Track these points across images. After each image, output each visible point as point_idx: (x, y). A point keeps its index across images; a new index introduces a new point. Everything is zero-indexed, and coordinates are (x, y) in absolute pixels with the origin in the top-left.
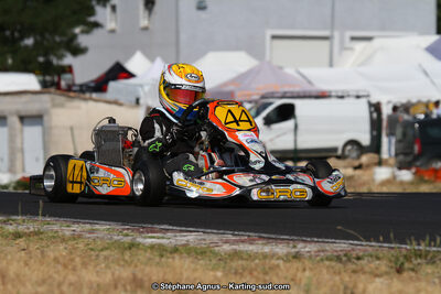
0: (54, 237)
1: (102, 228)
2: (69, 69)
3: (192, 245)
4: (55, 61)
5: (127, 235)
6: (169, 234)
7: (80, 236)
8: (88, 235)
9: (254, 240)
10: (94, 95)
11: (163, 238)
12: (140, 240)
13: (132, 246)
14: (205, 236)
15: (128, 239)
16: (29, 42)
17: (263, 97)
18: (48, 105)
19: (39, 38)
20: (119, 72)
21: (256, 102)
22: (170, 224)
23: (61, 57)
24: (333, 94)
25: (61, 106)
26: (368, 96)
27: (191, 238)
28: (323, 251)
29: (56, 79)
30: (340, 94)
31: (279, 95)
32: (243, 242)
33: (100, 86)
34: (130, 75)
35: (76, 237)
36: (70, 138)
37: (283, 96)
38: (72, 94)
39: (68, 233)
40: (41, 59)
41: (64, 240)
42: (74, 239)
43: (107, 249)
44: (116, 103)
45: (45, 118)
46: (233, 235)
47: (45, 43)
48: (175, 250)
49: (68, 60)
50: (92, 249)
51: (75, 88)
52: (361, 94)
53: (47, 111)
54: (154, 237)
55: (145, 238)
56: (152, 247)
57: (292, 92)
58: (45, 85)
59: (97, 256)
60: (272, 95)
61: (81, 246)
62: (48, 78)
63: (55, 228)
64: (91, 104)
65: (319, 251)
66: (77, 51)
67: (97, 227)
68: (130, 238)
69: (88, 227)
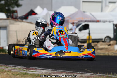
0: (3, 71)
1: (18, 68)
2: (16, 11)
3: (43, 74)
4: (11, 9)
5: (24, 71)
6: (37, 70)
7: (10, 71)
8: (13, 71)
9: (62, 73)
10: (24, 20)
11: (35, 72)
12: (28, 72)
13: (25, 74)
14: (48, 71)
15: (25, 72)
16: (3, 2)
17: (79, 22)
18: (9, 23)
19: (6, 1)
20: (32, 13)
21: (77, 23)
22: (38, 67)
23: (13, 8)
24: (102, 21)
25: (13, 24)
26: (113, 22)
27: (44, 72)
28: (82, 76)
29: (12, 15)
30: (104, 21)
31: (84, 21)
32: (59, 73)
33: (26, 17)
34: (36, 14)
35: (9, 71)
36: (15, 34)
37: (85, 22)
38: (16, 20)
39: (7, 70)
40: (7, 8)
41: (5, 72)
42: (9, 72)
43: (18, 75)
44: (31, 23)
45: (8, 28)
46: (56, 71)
47: (8, 3)
48: (38, 75)
49: (16, 8)
50: (13, 75)
51: (17, 18)
52: (111, 21)
53: (8, 26)
54: (32, 71)
55: (30, 71)
56: (32, 74)
57: (88, 20)
58: (8, 16)
59: (15, 77)
60: (82, 21)
61: (10, 74)
62: (9, 14)
63: (3, 68)
64: (23, 23)
65: (81, 77)
66: (18, 6)
67: (16, 68)
68: (25, 71)
69: (13, 68)
